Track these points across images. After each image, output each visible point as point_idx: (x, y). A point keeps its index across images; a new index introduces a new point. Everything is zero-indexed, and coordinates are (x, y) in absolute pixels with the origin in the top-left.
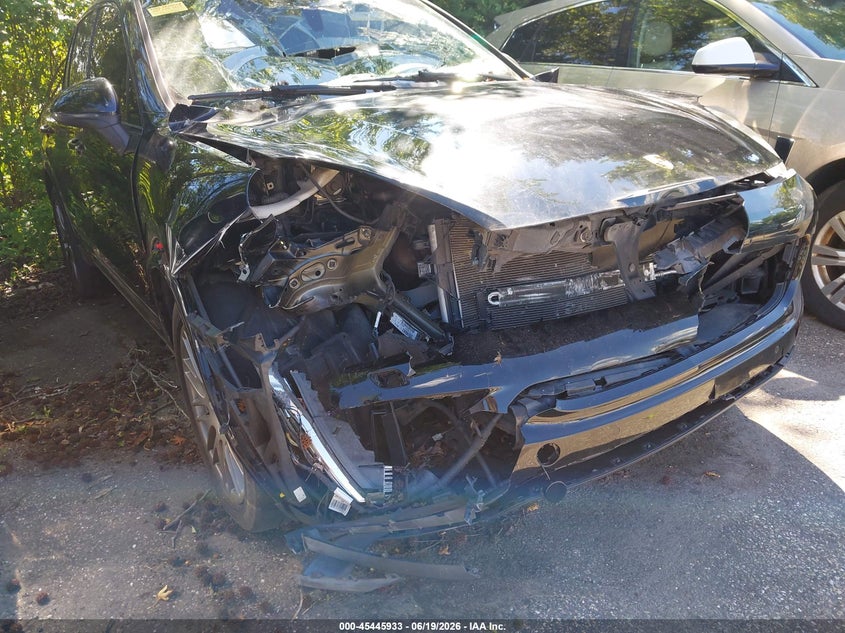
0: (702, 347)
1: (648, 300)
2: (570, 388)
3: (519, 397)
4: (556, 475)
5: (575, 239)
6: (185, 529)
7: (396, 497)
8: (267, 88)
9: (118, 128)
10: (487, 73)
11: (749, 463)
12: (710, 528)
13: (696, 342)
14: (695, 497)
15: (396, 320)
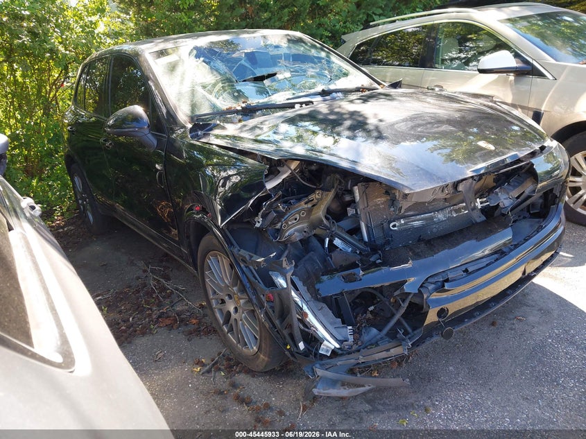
0: (516, 246)
1: (483, 222)
2: (451, 276)
3: (423, 283)
4: (447, 324)
5: (442, 191)
6: (217, 374)
7: (357, 344)
8: (239, 108)
9: (150, 135)
10: (360, 86)
11: (540, 310)
12: (525, 349)
13: (512, 244)
14: (513, 332)
15: (337, 242)
